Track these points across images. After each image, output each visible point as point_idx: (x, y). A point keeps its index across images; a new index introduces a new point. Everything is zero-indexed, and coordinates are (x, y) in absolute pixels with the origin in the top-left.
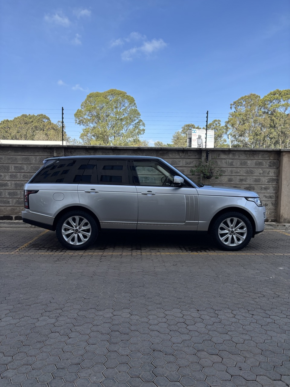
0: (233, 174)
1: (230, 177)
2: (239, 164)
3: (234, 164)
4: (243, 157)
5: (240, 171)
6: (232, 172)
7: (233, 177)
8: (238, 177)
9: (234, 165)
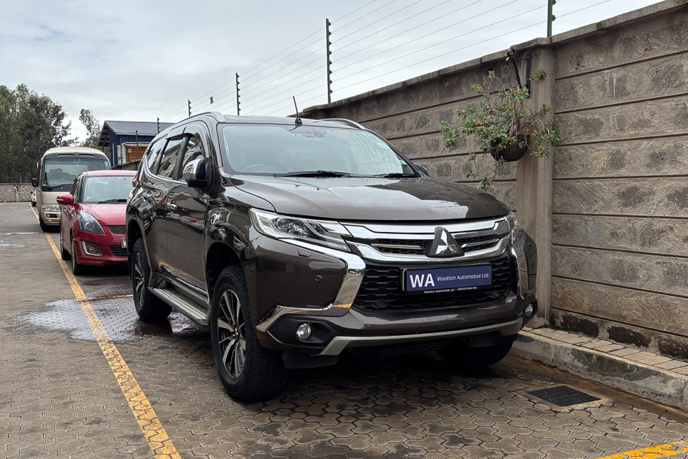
0: (625, 135)
1: (614, 147)
2: (647, 81)
3: (628, 87)
4: (663, 45)
5: (652, 114)
6: (621, 123)
7: (626, 144)
8: (645, 142)
9: (628, 94)
